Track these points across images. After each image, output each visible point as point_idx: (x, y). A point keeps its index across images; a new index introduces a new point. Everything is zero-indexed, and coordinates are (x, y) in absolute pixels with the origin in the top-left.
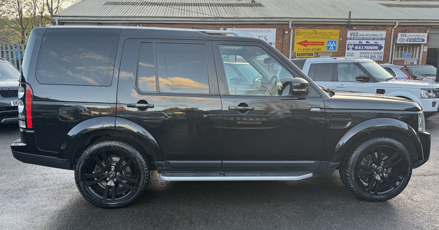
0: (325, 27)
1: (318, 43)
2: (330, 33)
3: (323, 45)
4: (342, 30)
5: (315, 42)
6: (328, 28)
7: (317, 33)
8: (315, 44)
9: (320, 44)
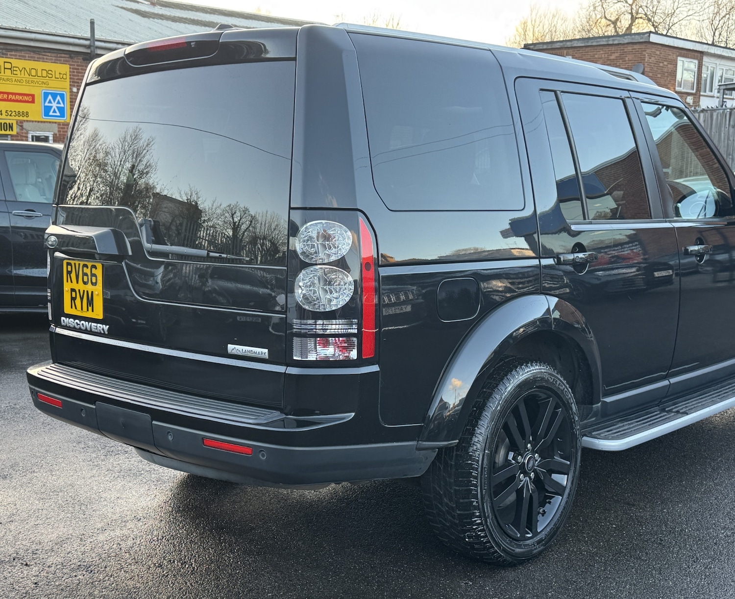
0: (32, 55)
1: (21, 98)
2: (47, 72)
3: (33, 102)
4: (74, 65)
5: (12, 94)
6: (40, 58)
7: (15, 69)
8: (13, 97)
9: (26, 98)
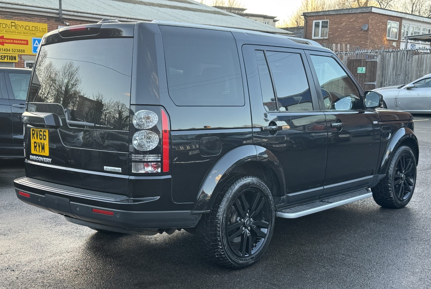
0: (27, 18)
1: (20, 42)
2: (35, 28)
3: (27, 44)
4: (50, 24)
5: (16, 40)
6: (31, 20)
7: (17, 26)
8: (16, 42)
9: (23, 42)
